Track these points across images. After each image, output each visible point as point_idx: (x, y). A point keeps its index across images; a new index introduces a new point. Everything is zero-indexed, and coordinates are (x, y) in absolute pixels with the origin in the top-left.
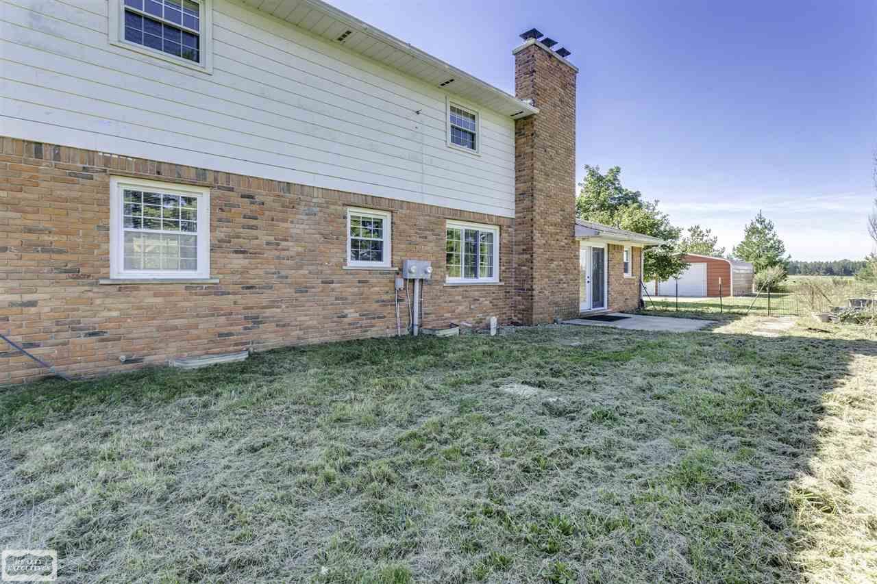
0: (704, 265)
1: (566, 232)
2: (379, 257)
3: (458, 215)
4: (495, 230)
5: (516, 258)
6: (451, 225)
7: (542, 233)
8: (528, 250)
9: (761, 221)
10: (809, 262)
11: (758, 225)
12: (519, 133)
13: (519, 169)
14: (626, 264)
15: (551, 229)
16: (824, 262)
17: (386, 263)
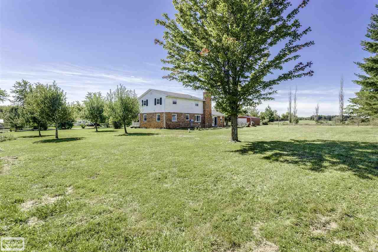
0: (246, 119)
1: (210, 115)
2: (188, 119)
3: (196, 114)
4: (200, 115)
5: (203, 119)
6: (195, 115)
7: (207, 116)
8: (205, 118)
9: (269, 107)
10: (326, 116)
11: (268, 108)
12: (203, 103)
13: (203, 108)
14: (221, 119)
15: (207, 115)
16: (332, 115)
17: (189, 120)
